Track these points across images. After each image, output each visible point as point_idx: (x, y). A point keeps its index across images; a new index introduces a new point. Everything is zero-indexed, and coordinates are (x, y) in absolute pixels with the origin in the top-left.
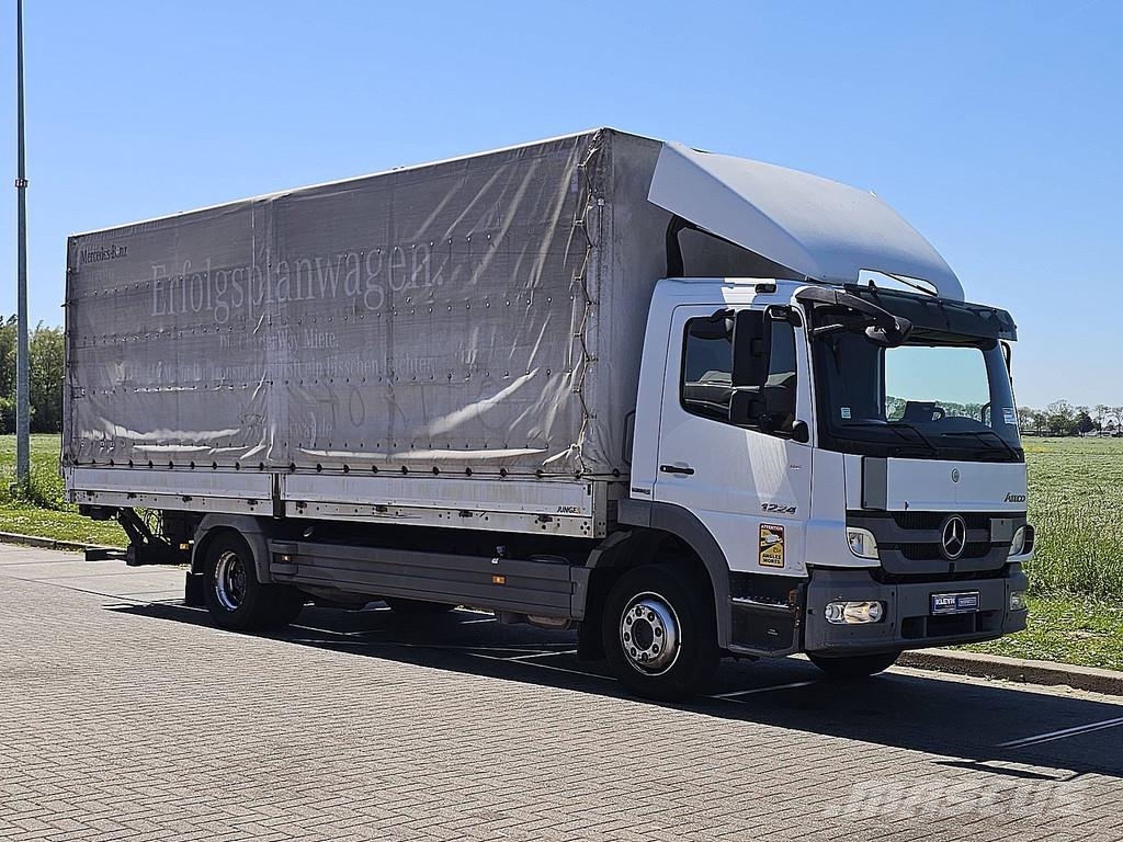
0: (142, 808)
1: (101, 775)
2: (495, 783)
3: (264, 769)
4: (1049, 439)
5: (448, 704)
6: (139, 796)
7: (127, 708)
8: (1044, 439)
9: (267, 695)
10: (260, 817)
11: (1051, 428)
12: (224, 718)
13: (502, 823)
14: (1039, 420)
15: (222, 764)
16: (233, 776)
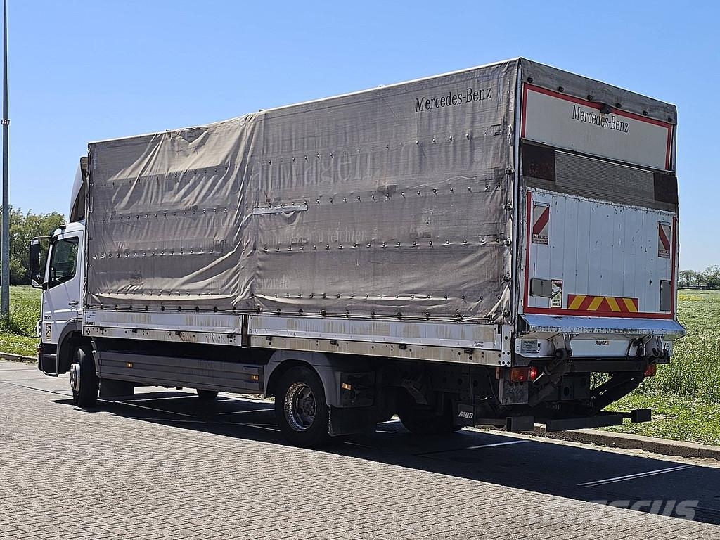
0: (31, 518)
1: (11, 500)
2: (254, 505)
3: (113, 497)
4: (705, 291)
5: (242, 458)
6: (31, 511)
7: (39, 460)
8: (702, 291)
9: (130, 453)
10: (102, 524)
11: (708, 284)
12: (98, 466)
13: (249, 528)
14: (700, 278)
15: (87, 493)
16: (93, 501)
